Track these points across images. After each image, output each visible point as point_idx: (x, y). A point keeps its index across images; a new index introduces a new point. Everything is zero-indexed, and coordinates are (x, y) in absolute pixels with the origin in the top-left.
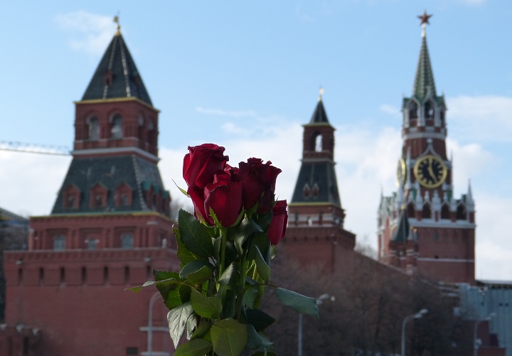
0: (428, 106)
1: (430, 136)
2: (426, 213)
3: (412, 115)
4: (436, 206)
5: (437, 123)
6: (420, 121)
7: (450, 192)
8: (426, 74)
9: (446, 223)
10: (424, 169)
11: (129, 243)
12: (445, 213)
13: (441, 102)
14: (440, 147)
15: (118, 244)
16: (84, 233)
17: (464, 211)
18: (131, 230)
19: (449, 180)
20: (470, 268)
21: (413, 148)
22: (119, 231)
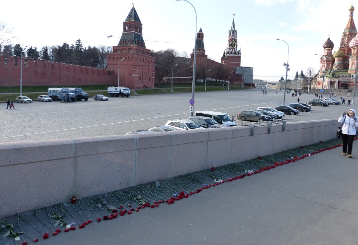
0: (233, 32)
1: (233, 38)
2: (231, 53)
3: (230, 34)
4: (233, 52)
5: (235, 35)
6: (232, 35)
7: (236, 49)
8: (234, 26)
9: (235, 55)
10: (232, 44)
11: (131, 52)
12: (235, 53)
13: (236, 31)
14: (235, 40)
15: (129, 52)
16: (123, 50)
17: (239, 53)
18: (131, 49)
19: (236, 47)
20: (239, 64)
21: (230, 40)
22: (129, 49)
